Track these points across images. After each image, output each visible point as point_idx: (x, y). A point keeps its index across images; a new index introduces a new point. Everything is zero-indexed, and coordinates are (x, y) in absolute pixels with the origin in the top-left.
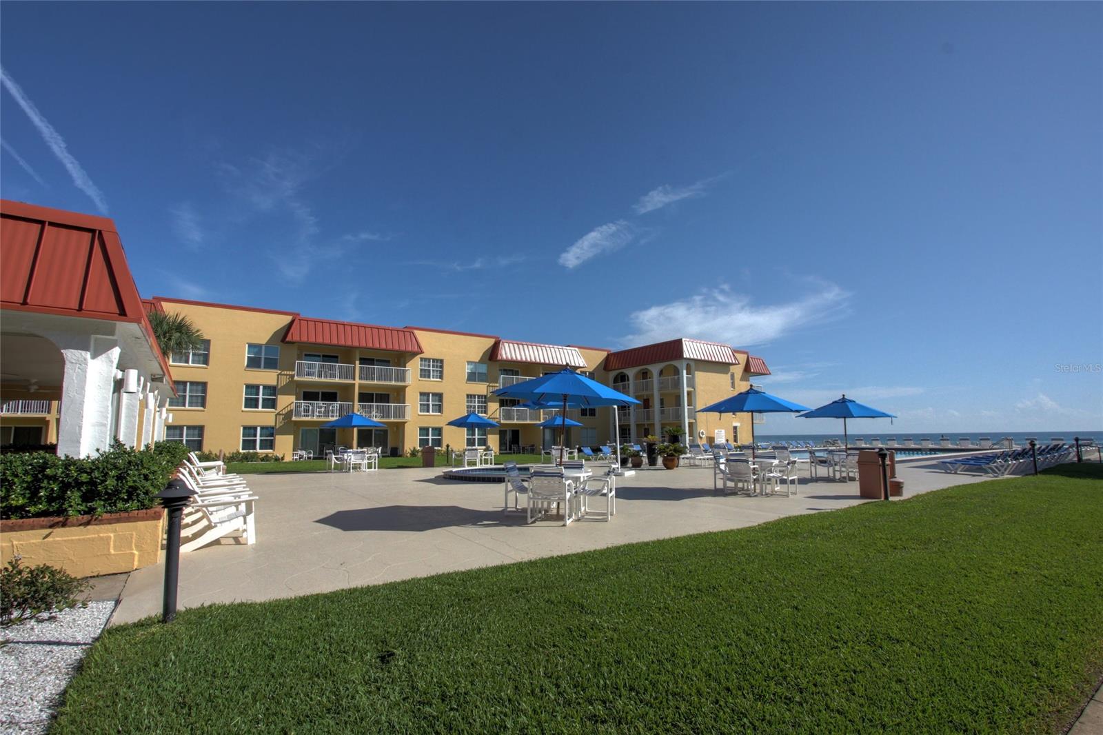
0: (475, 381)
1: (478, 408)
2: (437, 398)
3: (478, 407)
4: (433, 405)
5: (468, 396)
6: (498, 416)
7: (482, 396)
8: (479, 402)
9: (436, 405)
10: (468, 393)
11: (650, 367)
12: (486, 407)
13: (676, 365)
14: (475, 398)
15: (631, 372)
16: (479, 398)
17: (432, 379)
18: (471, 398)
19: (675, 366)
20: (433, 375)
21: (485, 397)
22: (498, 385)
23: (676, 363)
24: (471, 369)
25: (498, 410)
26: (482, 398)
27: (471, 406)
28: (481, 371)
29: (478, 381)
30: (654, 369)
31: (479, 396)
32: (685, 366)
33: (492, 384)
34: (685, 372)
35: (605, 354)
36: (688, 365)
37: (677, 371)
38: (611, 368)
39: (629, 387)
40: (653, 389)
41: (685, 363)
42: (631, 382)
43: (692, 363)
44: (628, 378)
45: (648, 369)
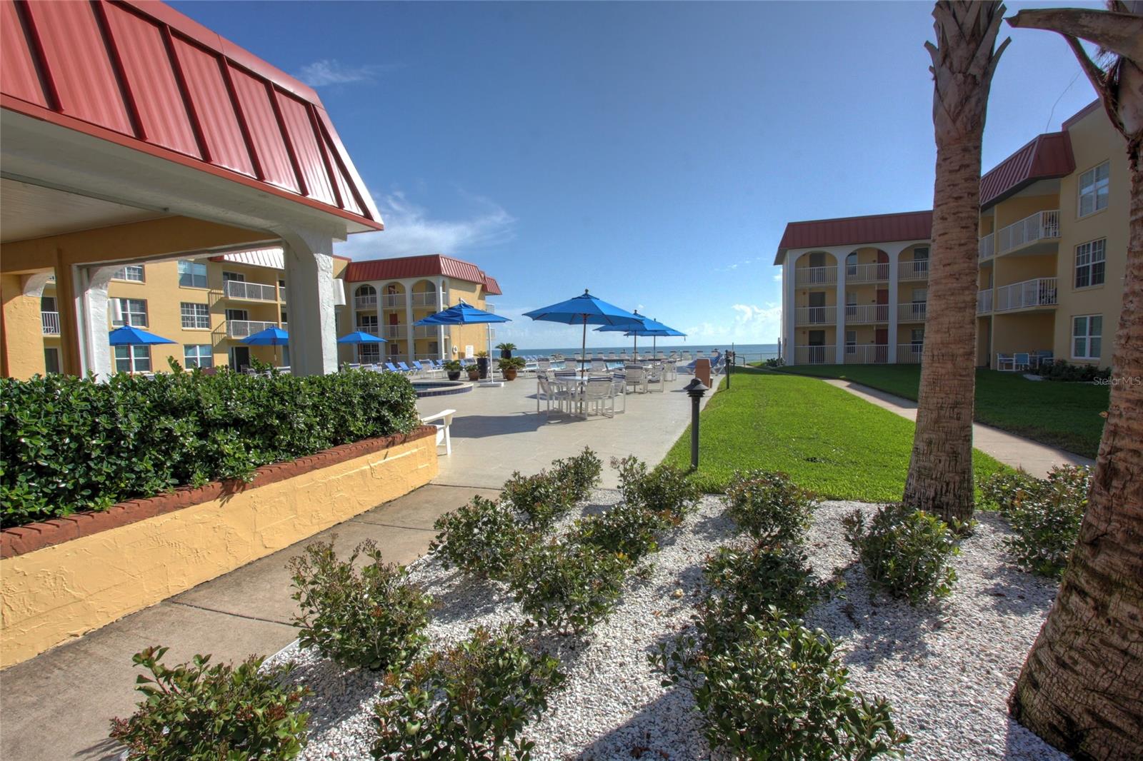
0: (191, 285)
1: (198, 320)
2: (138, 306)
3: (198, 318)
4: (132, 315)
5: (183, 304)
6: (225, 331)
7: (202, 305)
8: (198, 313)
9: (137, 315)
10: (184, 301)
11: (401, 281)
12: (208, 320)
13: (432, 281)
14: (193, 307)
15: (379, 285)
16: (197, 308)
17: (128, 280)
18: (187, 307)
19: (430, 282)
20: (129, 276)
21: (207, 306)
22: (222, 292)
23: (432, 279)
24: (185, 270)
25: (225, 324)
26: (202, 308)
27: (188, 318)
28: (197, 273)
29: (196, 286)
30: (408, 284)
31: (197, 305)
32: (441, 283)
33: (214, 291)
34: (441, 288)
35: (345, 263)
36: (444, 282)
37: (432, 288)
38: (352, 279)
39: (374, 300)
40: (405, 304)
41: (441, 280)
42: (379, 296)
43: (447, 281)
44: (373, 291)
45: (398, 283)
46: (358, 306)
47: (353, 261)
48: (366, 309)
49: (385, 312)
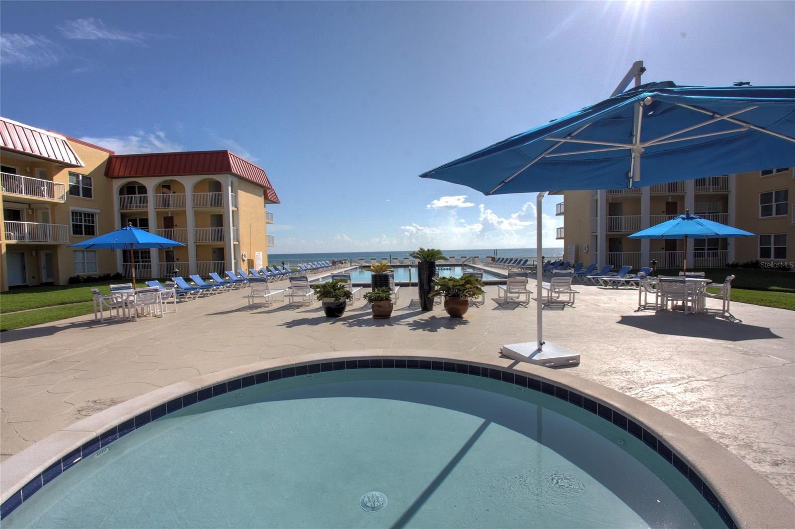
13: (220, 180)
15: (150, 183)
19: (217, 181)
23: (219, 178)
30: (188, 182)
32: (228, 182)
34: (230, 188)
35: (105, 156)
36: (232, 182)
37: (217, 187)
38: (116, 174)
39: (144, 201)
40: (184, 205)
41: (230, 178)
42: (151, 194)
43: (235, 180)
44: (143, 190)
45: (175, 181)
46: (122, 206)
47: (116, 154)
48: (134, 210)
49: (158, 214)
